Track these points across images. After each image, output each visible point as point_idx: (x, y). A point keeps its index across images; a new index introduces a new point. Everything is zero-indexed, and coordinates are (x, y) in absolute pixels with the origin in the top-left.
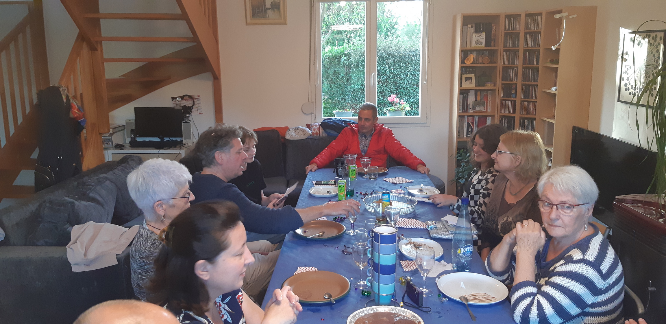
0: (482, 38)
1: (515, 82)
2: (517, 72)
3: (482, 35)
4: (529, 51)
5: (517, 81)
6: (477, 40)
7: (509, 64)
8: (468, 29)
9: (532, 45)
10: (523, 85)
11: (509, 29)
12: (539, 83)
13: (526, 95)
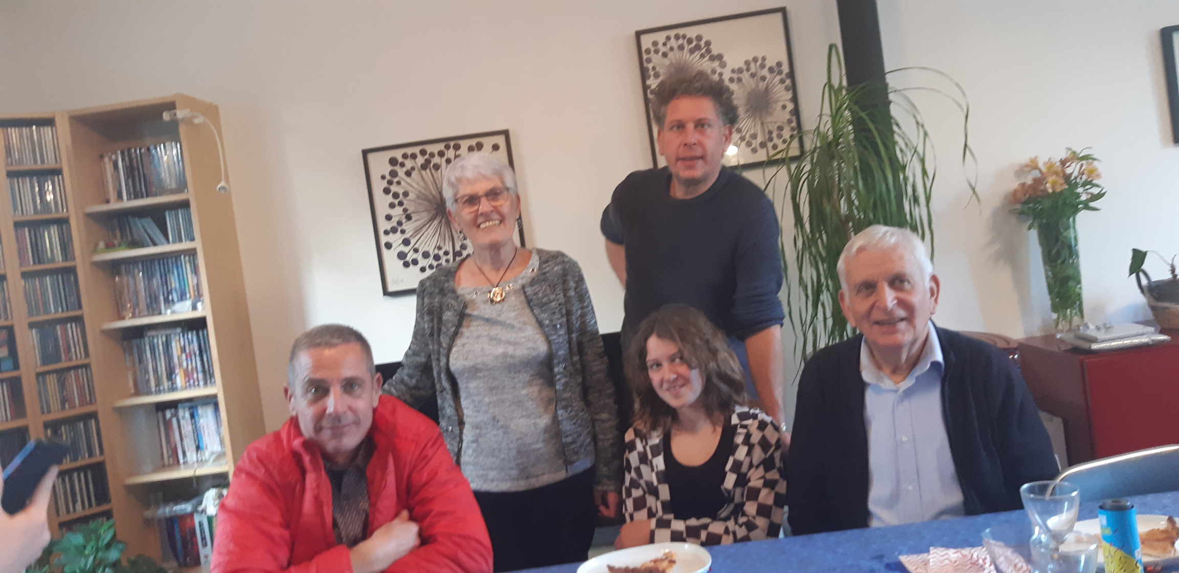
1: (2, 322)
5: (7, 318)
9: (35, 206)
10: (31, 325)
12: (86, 311)
13: (50, 354)
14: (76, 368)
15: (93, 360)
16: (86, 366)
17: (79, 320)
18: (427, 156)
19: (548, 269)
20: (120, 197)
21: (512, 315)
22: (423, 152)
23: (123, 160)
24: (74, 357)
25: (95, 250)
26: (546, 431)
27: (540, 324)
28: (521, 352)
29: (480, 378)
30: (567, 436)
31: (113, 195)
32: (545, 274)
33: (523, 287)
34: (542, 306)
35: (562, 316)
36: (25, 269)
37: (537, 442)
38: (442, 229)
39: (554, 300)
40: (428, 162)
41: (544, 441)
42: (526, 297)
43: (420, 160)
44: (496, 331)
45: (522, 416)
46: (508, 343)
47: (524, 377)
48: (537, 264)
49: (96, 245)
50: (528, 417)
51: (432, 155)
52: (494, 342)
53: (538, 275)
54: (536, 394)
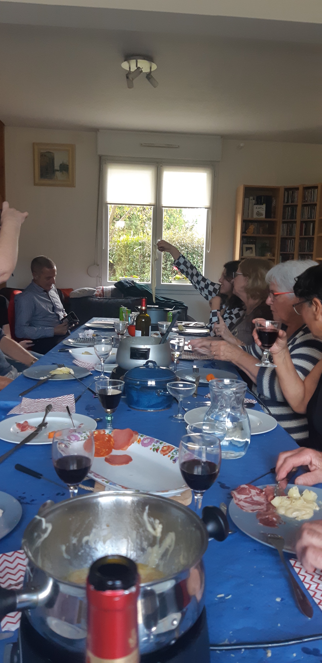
0: (262, 210)
1: (292, 252)
2: (295, 242)
3: (262, 207)
4: (306, 222)
5: (294, 252)
6: (258, 212)
7: (287, 235)
8: (250, 201)
9: (308, 216)
10: (300, 255)
11: (288, 202)
12: (314, 253)
17: (312, 255)
36: (301, 237)
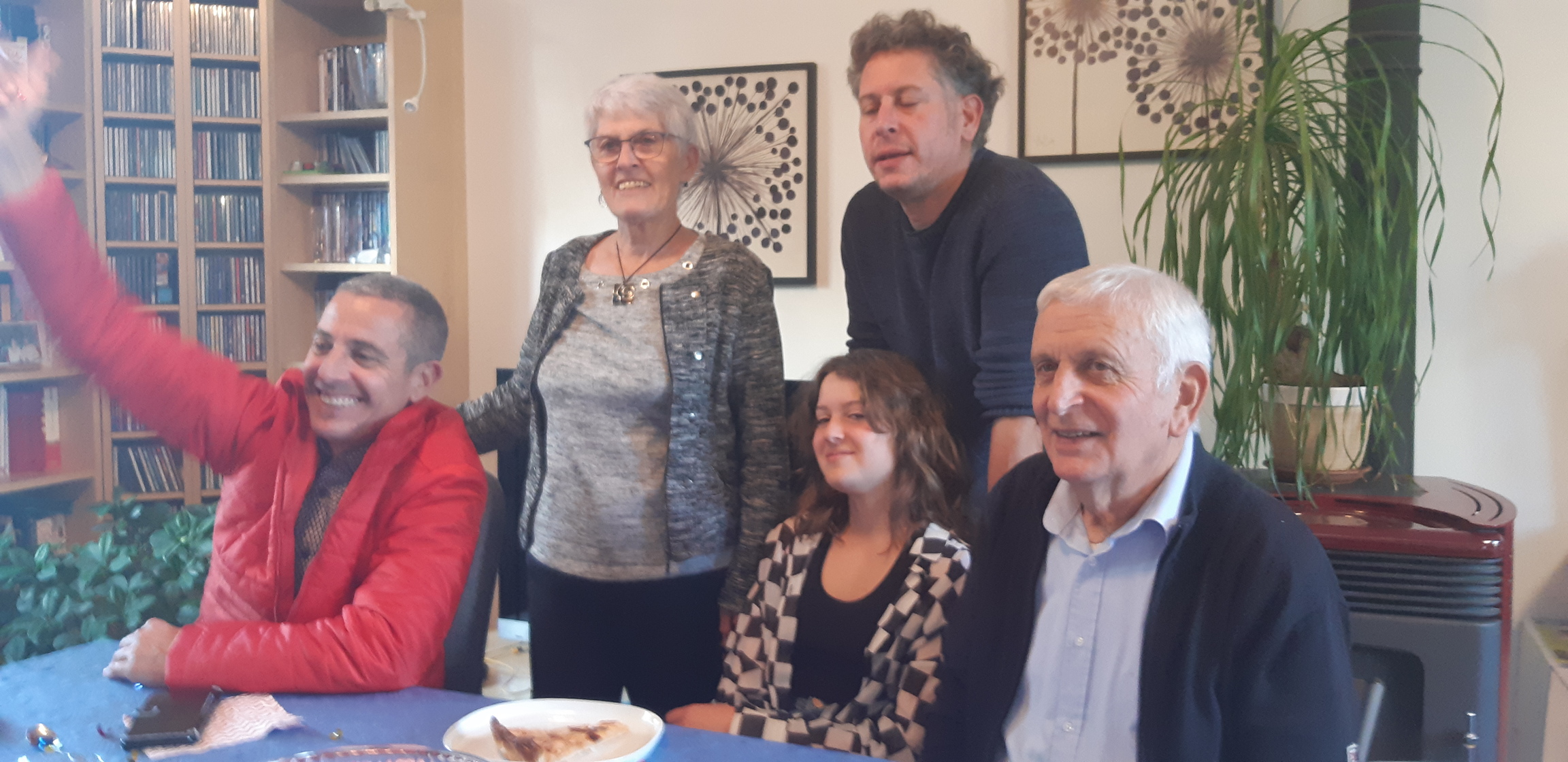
1: (166, 244)
2: (171, 204)
5: (172, 239)
7: (133, 173)
9: (222, 107)
10: (200, 253)
11: (121, 42)
12: (267, 245)
13: (219, 290)
14: (247, 313)
15: (268, 308)
16: (261, 313)
17: (258, 255)
18: (701, 93)
19: (709, 268)
20: (330, 107)
21: (636, 325)
22: (697, 86)
23: (339, 60)
24: (248, 301)
25: (289, 171)
26: (650, 502)
27: (668, 347)
28: (627, 382)
29: (568, 406)
30: (677, 520)
31: (323, 104)
32: (701, 274)
33: (661, 288)
34: (681, 321)
35: (709, 342)
36: (199, 182)
37: (632, 516)
38: (708, 199)
39: (702, 316)
40: (701, 100)
41: (643, 517)
42: (661, 302)
43: (692, 97)
44: (606, 345)
45: (617, 474)
46: (616, 365)
47: (631, 418)
48: (697, 257)
49: (291, 165)
50: (624, 476)
51: (708, 91)
52: (598, 360)
53: (691, 275)
54: (643, 447)
